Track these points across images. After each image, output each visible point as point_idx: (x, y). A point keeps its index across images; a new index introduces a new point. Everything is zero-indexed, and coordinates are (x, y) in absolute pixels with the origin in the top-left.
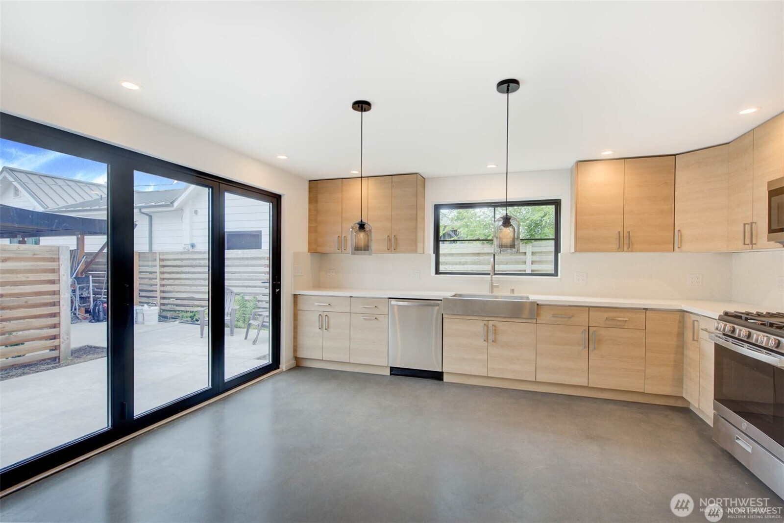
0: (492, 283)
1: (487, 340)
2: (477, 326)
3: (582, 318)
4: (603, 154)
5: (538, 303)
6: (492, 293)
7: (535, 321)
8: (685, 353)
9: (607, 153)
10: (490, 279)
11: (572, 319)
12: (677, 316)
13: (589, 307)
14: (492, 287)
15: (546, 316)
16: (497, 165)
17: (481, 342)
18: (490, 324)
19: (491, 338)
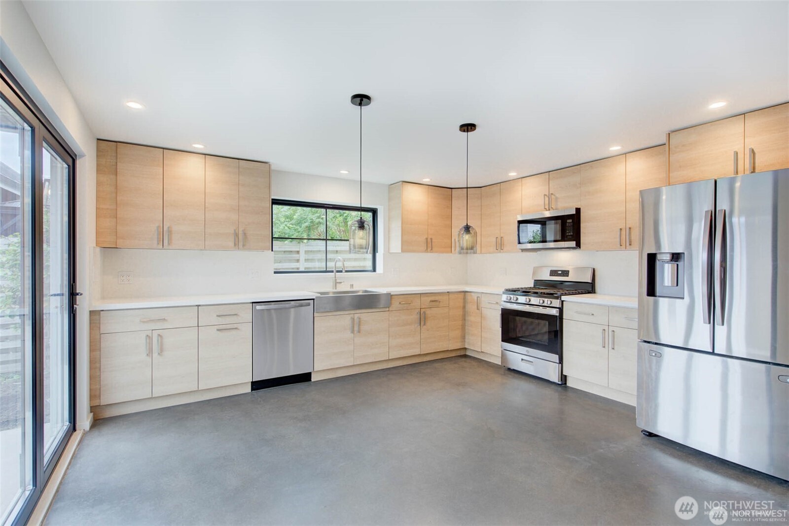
0: (336, 280)
1: (353, 332)
2: (344, 319)
3: (417, 303)
4: (424, 180)
5: (392, 294)
6: (336, 289)
7: (387, 309)
8: (466, 318)
9: (426, 180)
10: (334, 276)
11: (411, 304)
12: (461, 295)
13: (421, 294)
14: (336, 283)
15: (395, 304)
16: (348, 171)
17: (348, 335)
18: (356, 316)
19: (356, 329)
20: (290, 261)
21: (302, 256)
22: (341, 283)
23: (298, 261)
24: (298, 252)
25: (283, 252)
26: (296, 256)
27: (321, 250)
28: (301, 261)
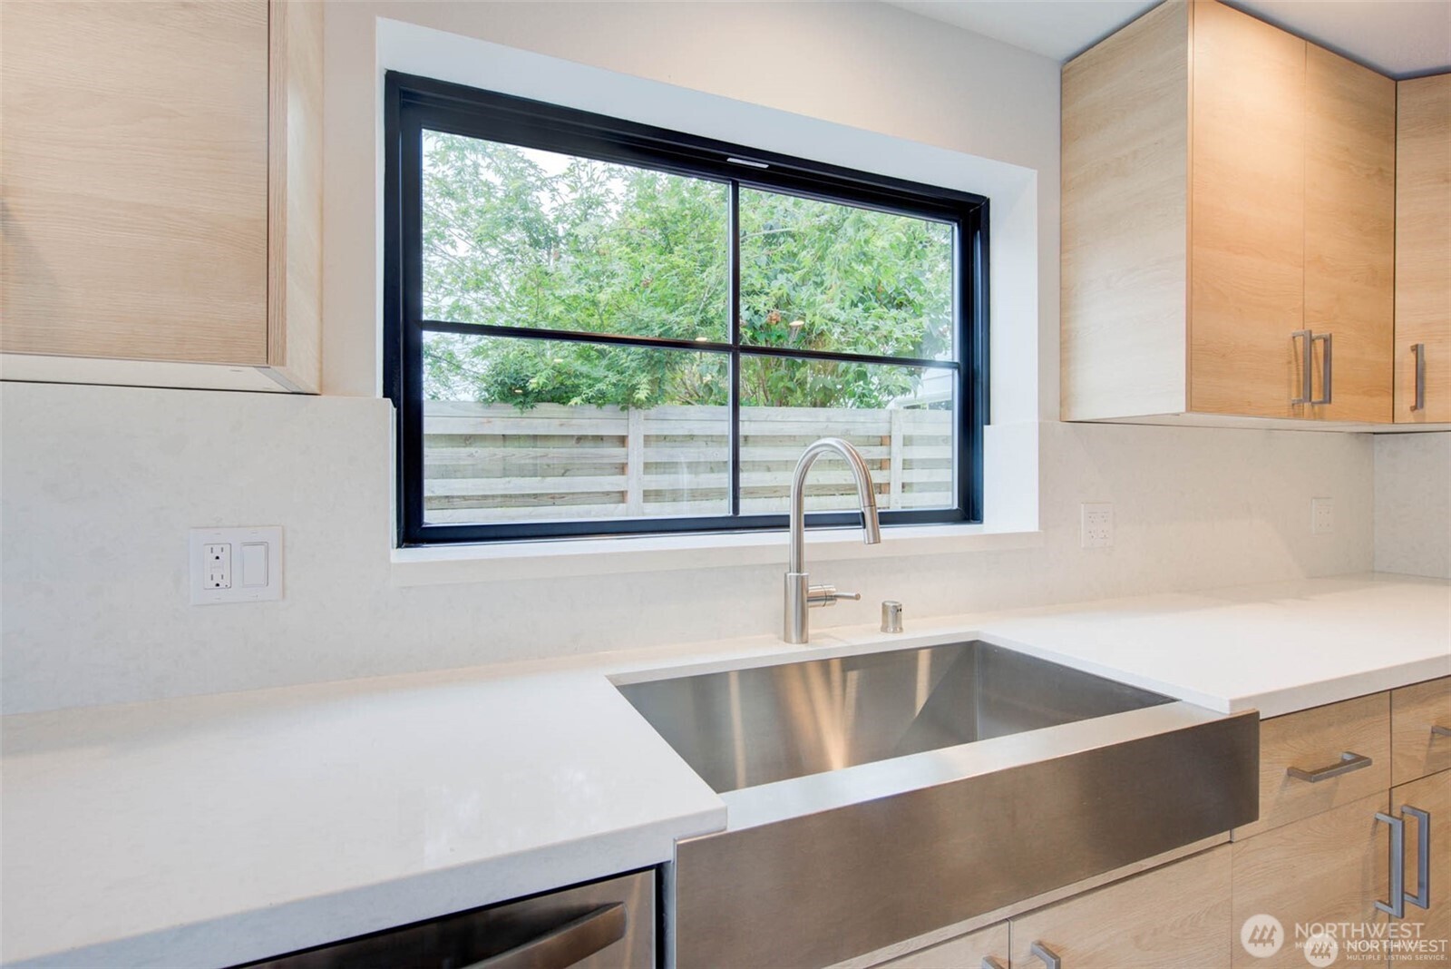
0: (801, 584)
20: (598, 469)
21: (636, 454)
22: (833, 598)
23: (622, 469)
24: (622, 440)
25: (574, 442)
26: (615, 452)
27: (696, 433)
28: (631, 468)
